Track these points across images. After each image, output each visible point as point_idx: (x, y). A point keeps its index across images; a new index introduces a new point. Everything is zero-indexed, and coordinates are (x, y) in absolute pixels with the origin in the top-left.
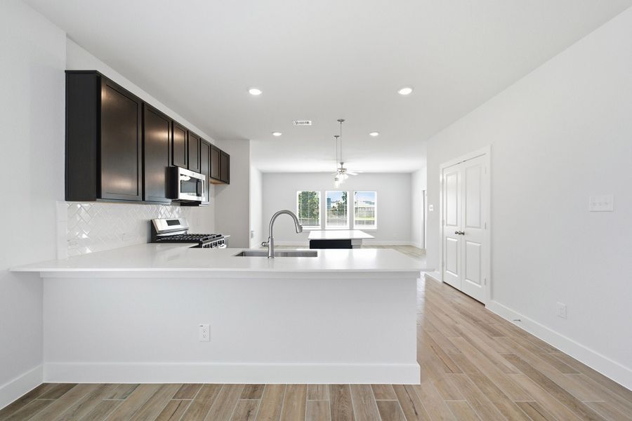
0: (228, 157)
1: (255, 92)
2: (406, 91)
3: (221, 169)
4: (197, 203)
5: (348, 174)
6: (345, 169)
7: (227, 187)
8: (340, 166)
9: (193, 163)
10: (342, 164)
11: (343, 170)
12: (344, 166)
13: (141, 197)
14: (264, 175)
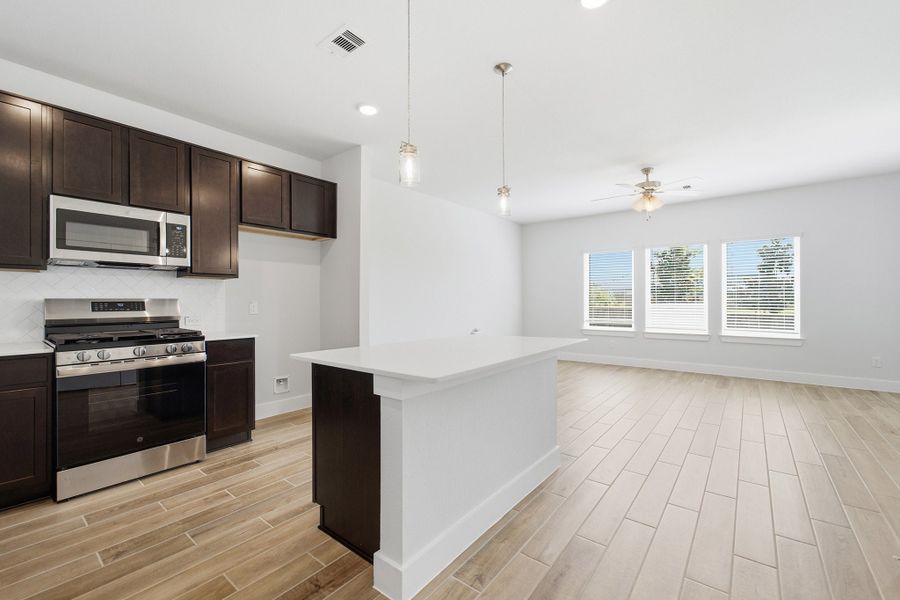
6: (653, 184)
8: (643, 178)
10: (646, 171)
11: (648, 188)
12: (652, 177)
14: (525, 229)
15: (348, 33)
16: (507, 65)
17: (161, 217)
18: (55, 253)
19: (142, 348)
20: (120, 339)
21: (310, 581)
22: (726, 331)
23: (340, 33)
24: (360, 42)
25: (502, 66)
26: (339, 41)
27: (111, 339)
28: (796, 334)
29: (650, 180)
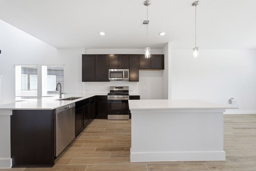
9: (123, 65)
13: (95, 80)
15: (144, 21)
16: (197, 2)
17: (123, 70)
18: (109, 79)
19: (123, 96)
20: (116, 94)
21: (122, 148)
23: (143, 22)
24: (149, 21)
25: (195, 3)
26: (144, 23)
27: (120, 94)
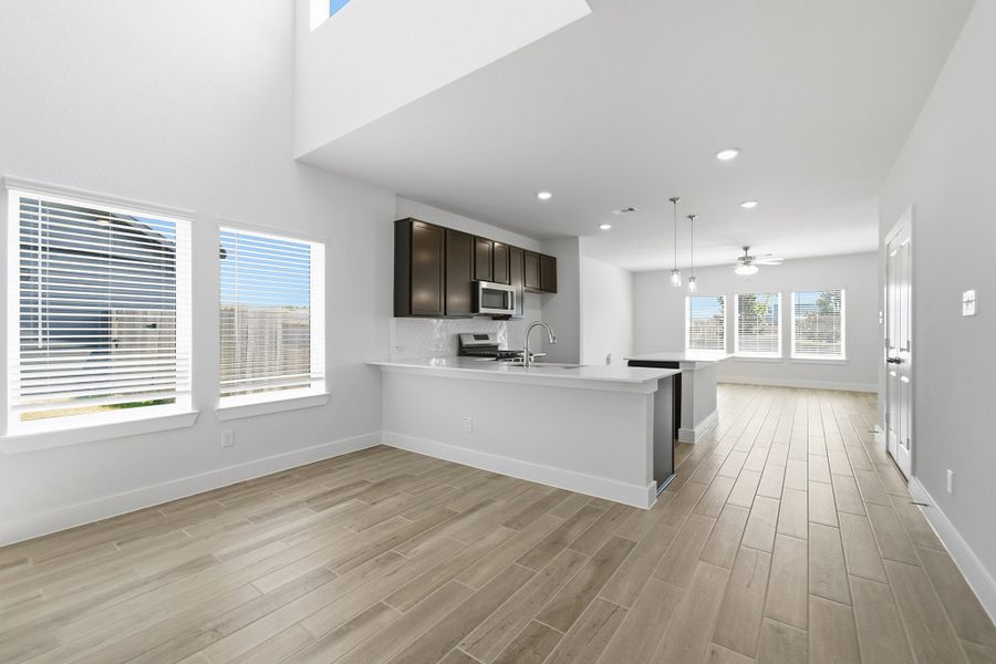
0: (555, 259)
1: (545, 196)
2: (727, 155)
3: (546, 274)
4: (507, 317)
5: (757, 265)
6: (751, 258)
7: (556, 296)
8: (743, 253)
9: (500, 273)
10: (746, 249)
11: (747, 260)
12: (750, 253)
13: (444, 312)
14: (635, 276)
22: (794, 355)
28: (842, 357)
29: (749, 255)
